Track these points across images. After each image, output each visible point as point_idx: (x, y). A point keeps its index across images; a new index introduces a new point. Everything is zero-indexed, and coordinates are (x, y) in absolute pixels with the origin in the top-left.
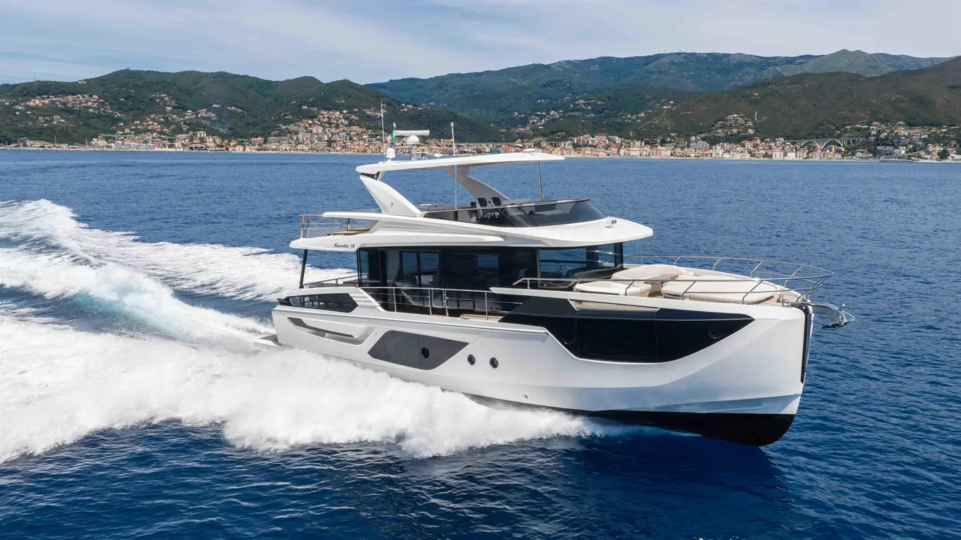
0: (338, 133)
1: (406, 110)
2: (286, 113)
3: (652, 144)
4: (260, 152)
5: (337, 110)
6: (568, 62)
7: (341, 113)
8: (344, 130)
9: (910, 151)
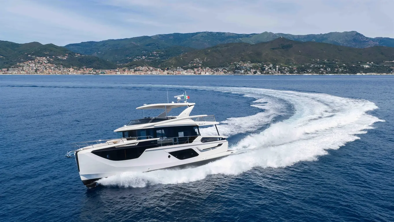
0: (40, 67)
1: (77, 56)
2: (21, 58)
3: (164, 70)
4: (4, 74)
6: (160, 35)
7: (46, 58)
8: (43, 65)
9: (245, 71)
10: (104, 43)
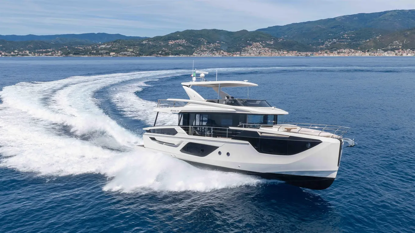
1: (280, 41)
3: (365, 52)
4: (240, 56)
5: (258, 42)
6: (344, 16)
8: (263, 49)
10: (290, 27)
